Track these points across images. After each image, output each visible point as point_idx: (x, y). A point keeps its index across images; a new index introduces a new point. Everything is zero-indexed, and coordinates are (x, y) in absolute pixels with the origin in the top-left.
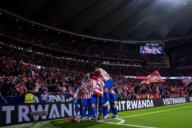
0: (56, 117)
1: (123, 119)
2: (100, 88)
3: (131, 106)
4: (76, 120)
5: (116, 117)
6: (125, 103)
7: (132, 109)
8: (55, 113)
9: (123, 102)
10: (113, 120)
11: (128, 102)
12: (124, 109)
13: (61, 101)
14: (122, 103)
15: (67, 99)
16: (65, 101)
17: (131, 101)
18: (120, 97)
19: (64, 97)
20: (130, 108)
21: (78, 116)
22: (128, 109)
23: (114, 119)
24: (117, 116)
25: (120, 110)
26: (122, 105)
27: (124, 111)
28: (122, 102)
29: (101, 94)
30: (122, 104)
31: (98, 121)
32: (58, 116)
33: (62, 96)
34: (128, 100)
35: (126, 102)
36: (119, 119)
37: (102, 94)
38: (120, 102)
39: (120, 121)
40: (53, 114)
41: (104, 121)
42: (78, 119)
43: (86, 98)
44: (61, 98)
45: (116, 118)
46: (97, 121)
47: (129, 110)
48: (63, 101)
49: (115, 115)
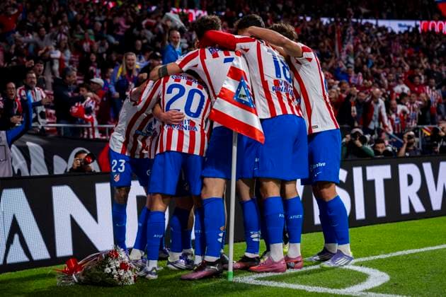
0: (26, 259)
1: (378, 265)
2: (243, 92)
3: (423, 194)
4: (110, 275)
5: (340, 254)
6: (388, 175)
7: (429, 213)
8: (16, 237)
9: (379, 173)
10: (323, 269)
11: (406, 169)
12: (381, 211)
13: (25, 173)
14: (369, 177)
15: (57, 159)
16: (45, 173)
17: (427, 167)
18: (358, 143)
19: (41, 151)
20: (419, 208)
21: (122, 254)
22: (405, 209)
23: (326, 264)
24: (346, 249)
25: (360, 214)
26: (369, 186)
27: (382, 221)
28: (369, 169)
29: (251, 129)
30: (373, 182)
31: (239, 279)
32: (40, 252)
33: (29, 144)
34: (406, 160)
35: (395, 172)
36: (358, 268)
37: (258, 126)
38: (357, 172)
39: (363, 278)
40: (9, 242)
41: (270, 279)
42: (124, 266)
43: (174, 148)
44: (25, 152)
45: (341, 261)
46: (231, 278)
47: (413, 215)
48: (34, 173)
49: (337, 247)
